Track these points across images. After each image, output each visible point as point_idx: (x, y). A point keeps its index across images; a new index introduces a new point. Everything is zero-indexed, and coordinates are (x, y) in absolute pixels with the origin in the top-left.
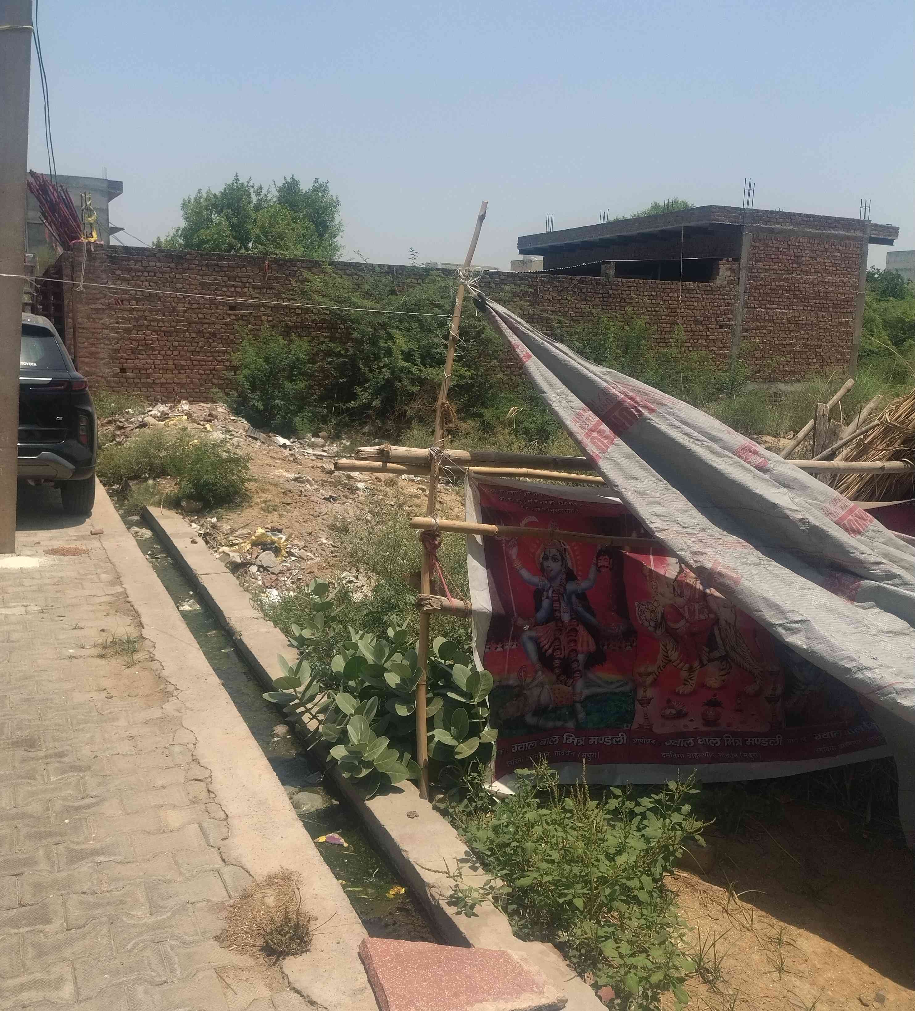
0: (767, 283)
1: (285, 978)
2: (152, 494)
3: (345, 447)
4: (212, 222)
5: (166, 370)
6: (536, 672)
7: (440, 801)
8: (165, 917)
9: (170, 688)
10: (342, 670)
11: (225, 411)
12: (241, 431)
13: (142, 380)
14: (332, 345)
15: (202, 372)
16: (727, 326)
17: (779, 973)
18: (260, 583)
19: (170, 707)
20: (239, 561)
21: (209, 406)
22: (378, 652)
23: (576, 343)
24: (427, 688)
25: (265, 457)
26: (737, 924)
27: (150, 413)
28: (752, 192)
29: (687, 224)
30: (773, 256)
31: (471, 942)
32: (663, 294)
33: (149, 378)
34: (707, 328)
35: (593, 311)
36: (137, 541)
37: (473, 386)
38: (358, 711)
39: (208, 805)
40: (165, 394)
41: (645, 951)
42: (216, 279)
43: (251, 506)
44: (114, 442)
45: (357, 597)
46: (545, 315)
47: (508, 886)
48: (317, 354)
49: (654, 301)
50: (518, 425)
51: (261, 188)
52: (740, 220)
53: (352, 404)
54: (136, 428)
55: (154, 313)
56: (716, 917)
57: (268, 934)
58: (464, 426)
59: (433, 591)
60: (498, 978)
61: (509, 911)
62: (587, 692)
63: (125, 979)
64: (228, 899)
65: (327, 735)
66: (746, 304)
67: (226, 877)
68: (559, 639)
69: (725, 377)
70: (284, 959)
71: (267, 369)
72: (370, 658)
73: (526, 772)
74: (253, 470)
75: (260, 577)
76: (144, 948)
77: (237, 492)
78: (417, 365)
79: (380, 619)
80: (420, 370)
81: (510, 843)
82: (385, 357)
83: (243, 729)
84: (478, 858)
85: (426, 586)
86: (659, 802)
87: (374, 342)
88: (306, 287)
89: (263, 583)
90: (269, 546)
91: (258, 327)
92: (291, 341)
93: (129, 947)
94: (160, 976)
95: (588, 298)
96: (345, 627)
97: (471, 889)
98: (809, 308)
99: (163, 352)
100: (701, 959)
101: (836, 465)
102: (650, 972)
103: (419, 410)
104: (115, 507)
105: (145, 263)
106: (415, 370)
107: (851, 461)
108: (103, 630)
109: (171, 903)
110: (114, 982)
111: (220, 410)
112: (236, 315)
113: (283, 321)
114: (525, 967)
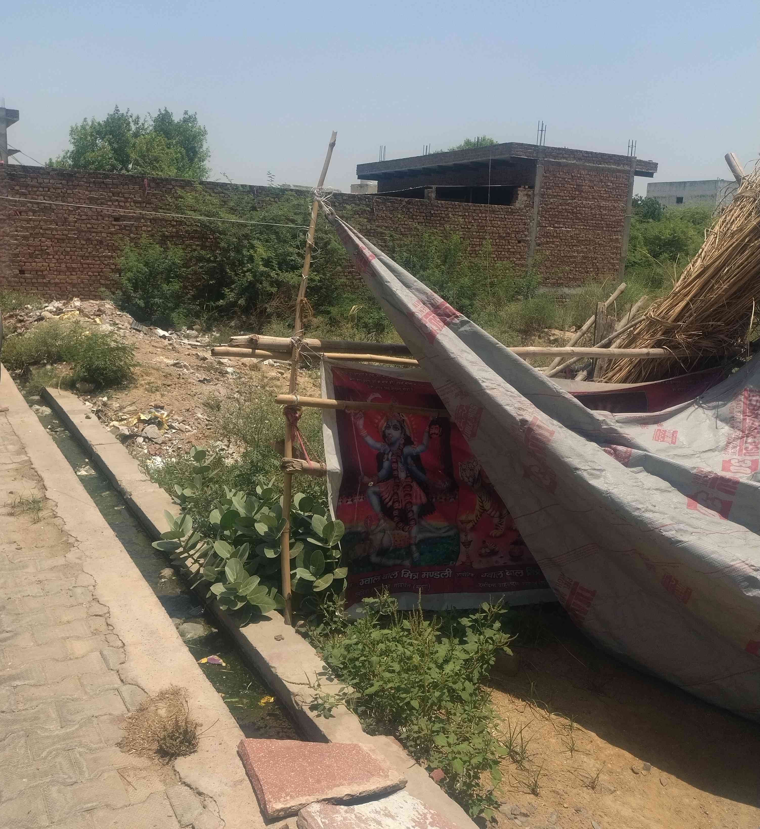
0: (555, 207)
1: (177, 774)
2: (51, 378)
3: (216, 338)
4: (97, 146)
5: (60, 272)
6: (379, 520)
7: (302, 626)
8: (74, 729)
9: (71, 540)
10: (219, 522)
11: (112, 307)
12: (126, 324)
13: (39, 280)
14: (203, 252)
15: (91, 274)
16: (524, 241)
17: (571, 752)
18: (146, 451)
19: (72, 556)
20: (128, 433)
21: (98, 302)
22: (249, 506)
23: (404, 253)
24: (290, 535)
25: (147, 346)
26: (538, 715)
27: (46, 309)
28: (544, 132)
29: (493, 158)
30: (560, 185)
31: (329, 738)
32: (474, 214)
33: (45, 278)
34: (509, 242)
35: (419, 227)
36: (38, 417)
37: (321, 288)
38: (233, 555)
39: (107, 636)
40: (60, 293)
41: (466, 739)
42: (102, 195)
43: (137, 387)
44: (16, 333)
45: (229, 462)
46: (379, 230)
47: (357, 692)
48: (191, 259)
49: (467, 220)
50: (359, 321)
51: (138, 117)
52: (535, 155)
53: (221, 302)
54: (35, 321)
55: (48, 223)
56: (521, 710)
57: (162, 739)
58: (316, 321)
59: (294, 456)
60: (352, 766)
61: (359, 712)
62: (420, 536)
63: (41, 782)
64: (127, 712)
65: (207, 576)
66: (539, 224)
67: (125, 694)
68: (398, 494)
69: (523, 282)
70: (176, 759)
71: (146, 272)
72: (242, 512)
73: (371, 600)
74: (138, 356)
75: (145, 447)
76: (56, 756)
77: (124, 376)
78: (275, 270)
79: (249, 480)
80: (277, 274)
81: (359, 658)
82: (248, 263)
83: (135, 572)
84: (333, 670)
85: (289, 452)
86: (476, 621)
87: (238, 250)
88: (180, 202)
89: (149, 452)
90: (153, 421)
91: (139, 236)
92: (168, 248)
93: (44, 754)
94: (71, 778)
95: (414, 217)
96: (220, 487)
97: (328, 695)
98: (588, 227)
99: (57, 257)
100: (511, 745)
101: (612, 352)
102: (471, 756)
103: (278, 307)
104: (19, 389)
105: (40, 180)
106: (273, 274)
107: (624, 348)
108: (11, 493)
109: (78, 717)
110: (31, 785)
111: (108, 306)
112: (119, 226)
113: (160, 231)
114: (373, 757)
